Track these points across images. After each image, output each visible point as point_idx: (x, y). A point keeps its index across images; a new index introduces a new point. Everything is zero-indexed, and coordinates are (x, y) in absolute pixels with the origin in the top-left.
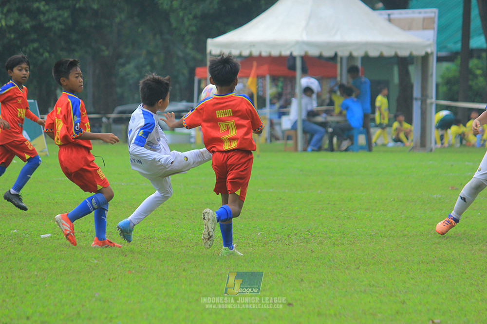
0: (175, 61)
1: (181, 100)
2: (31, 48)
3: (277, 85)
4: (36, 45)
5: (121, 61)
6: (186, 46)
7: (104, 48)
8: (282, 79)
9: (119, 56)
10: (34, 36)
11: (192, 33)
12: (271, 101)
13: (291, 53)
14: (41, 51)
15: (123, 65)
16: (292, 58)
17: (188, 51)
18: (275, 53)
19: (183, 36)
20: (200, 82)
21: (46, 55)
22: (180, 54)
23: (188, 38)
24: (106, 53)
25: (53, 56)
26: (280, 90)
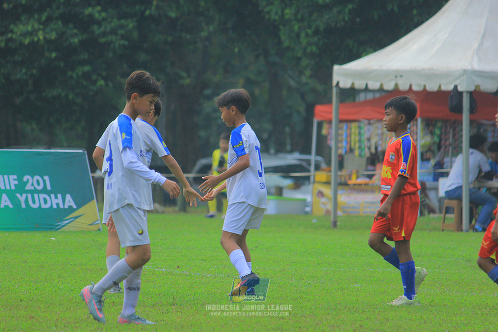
0: (285, 92)
1: (291, 152)
2: (80, 73)
3: (432, 133)
4: (87, 68)
5: (207, 92)
6: (301, 73)
7: (184, 74)
8: (439, 124)
9: (204, 86)
10: (85, 56)
11: (312, 55)
12: (422, 154)
13: (456, 87)
14: (94, 77)
15: (210, 98)
16: (456, 94)
17: (304, 79)
18: (432, 87)
19: (299, 59)
20: (320, 125)
21: (102, 82)
22: (292, 83)
23: (305, 62)
24: (187, 81)
25: (111, 85)
26: (436, 139)
